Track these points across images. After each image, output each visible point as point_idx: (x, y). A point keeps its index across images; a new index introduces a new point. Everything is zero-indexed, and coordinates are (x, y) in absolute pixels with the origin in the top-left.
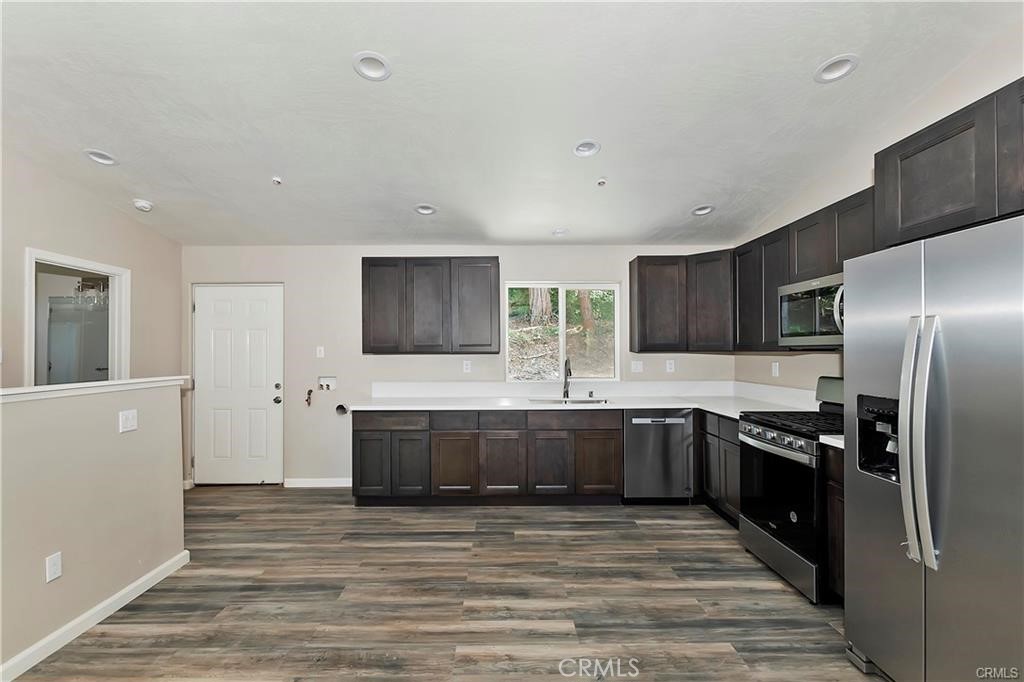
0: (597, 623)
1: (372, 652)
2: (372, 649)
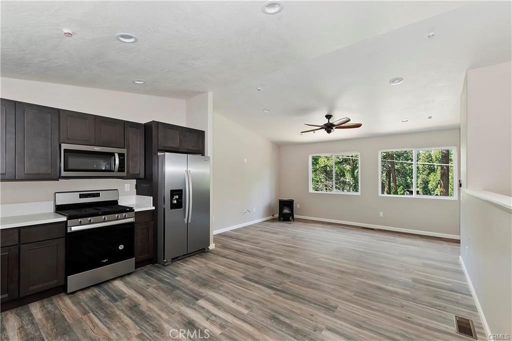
0: (191, 298)
1: (279, 328)
2: (280, 330)
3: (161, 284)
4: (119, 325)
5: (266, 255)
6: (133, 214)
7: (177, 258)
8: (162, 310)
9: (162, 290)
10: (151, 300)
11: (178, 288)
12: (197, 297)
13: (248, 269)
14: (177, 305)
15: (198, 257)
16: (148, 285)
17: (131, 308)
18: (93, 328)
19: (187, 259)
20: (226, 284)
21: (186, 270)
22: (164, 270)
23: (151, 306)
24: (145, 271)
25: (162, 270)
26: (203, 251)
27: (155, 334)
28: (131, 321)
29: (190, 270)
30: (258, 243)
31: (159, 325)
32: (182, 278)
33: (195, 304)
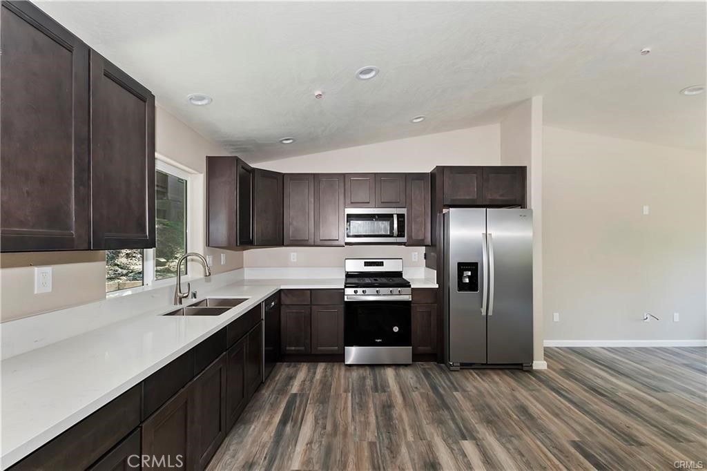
0: (457, 430)
3: (431, 393)
4: (362, 419)
5: (668, 423)
6: (408, 290)
7: (471, 364)
8: (412, 427)
9: (428, 400)
10: (408, 409)
11: (448, 408)
12: (466, 433)
13: (596, 432)
14: (433, 431)
15: (506, 374)
16: (416, 388)
17: (384, 407)
18: (342, 408)
19: (488, 371)
20: (528, 438)
21: (475, 387)
22: (447, 375)
23: (404, 415)
24: (424, 369)
25: (443, 375)
26: (520, 367)
27: (386, 452)
28: (374, 421)
29: (482, 389)
30: (657, 389)
31: (397, 445)
32: (464, 397)
33: (457, 443)
